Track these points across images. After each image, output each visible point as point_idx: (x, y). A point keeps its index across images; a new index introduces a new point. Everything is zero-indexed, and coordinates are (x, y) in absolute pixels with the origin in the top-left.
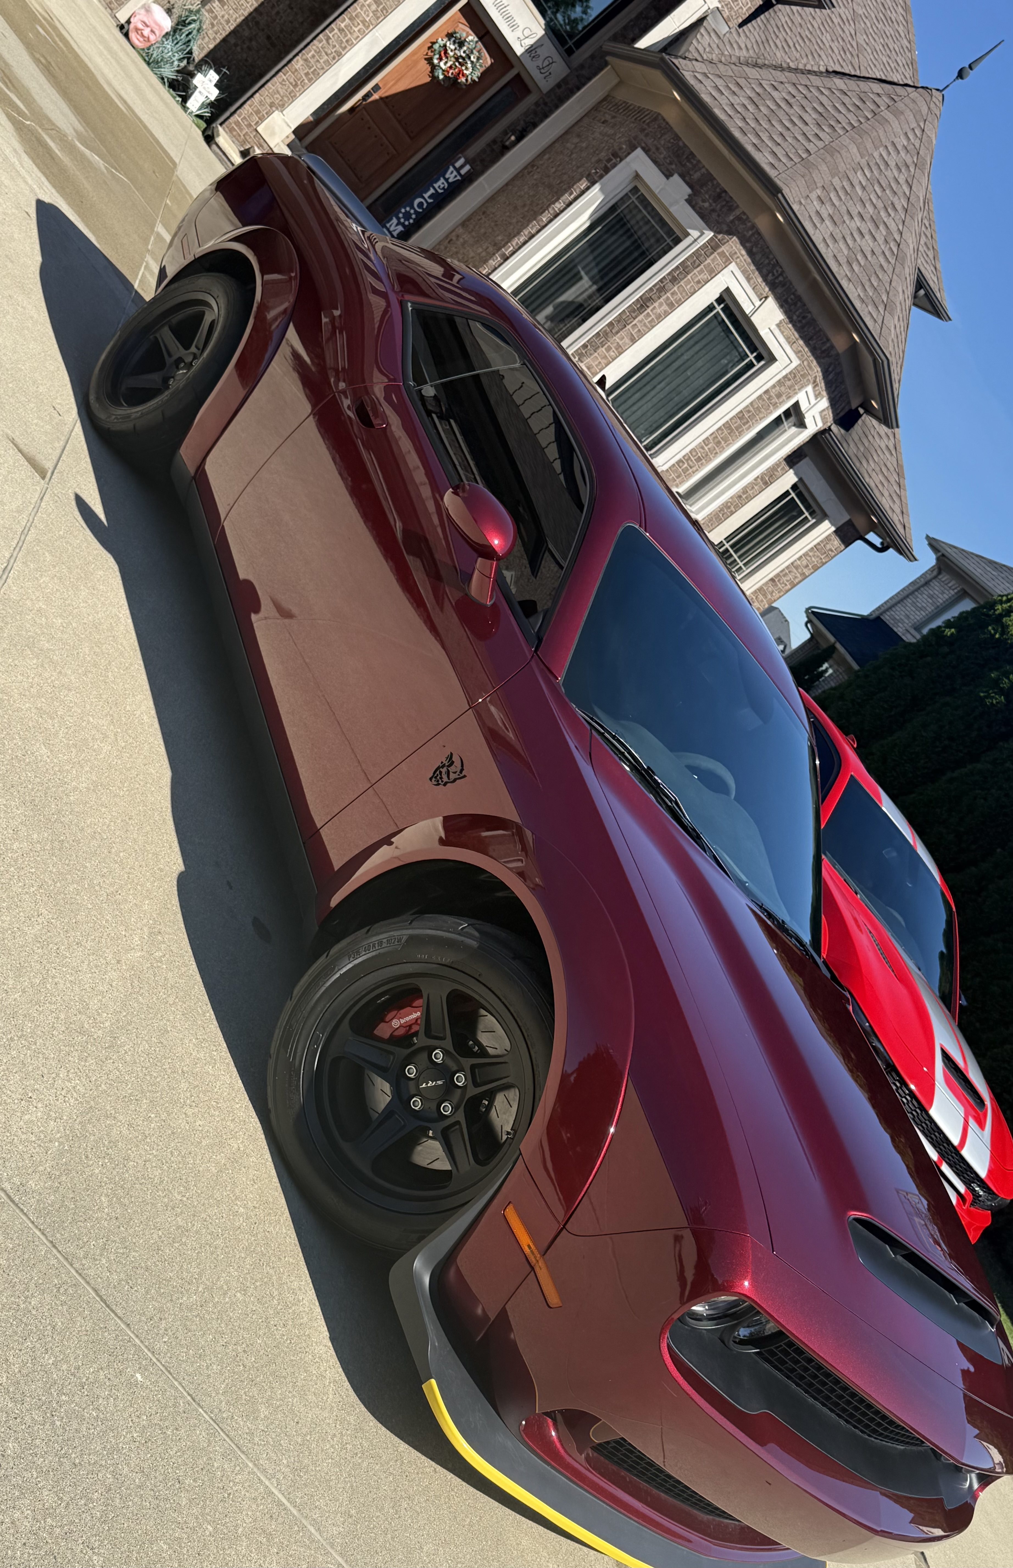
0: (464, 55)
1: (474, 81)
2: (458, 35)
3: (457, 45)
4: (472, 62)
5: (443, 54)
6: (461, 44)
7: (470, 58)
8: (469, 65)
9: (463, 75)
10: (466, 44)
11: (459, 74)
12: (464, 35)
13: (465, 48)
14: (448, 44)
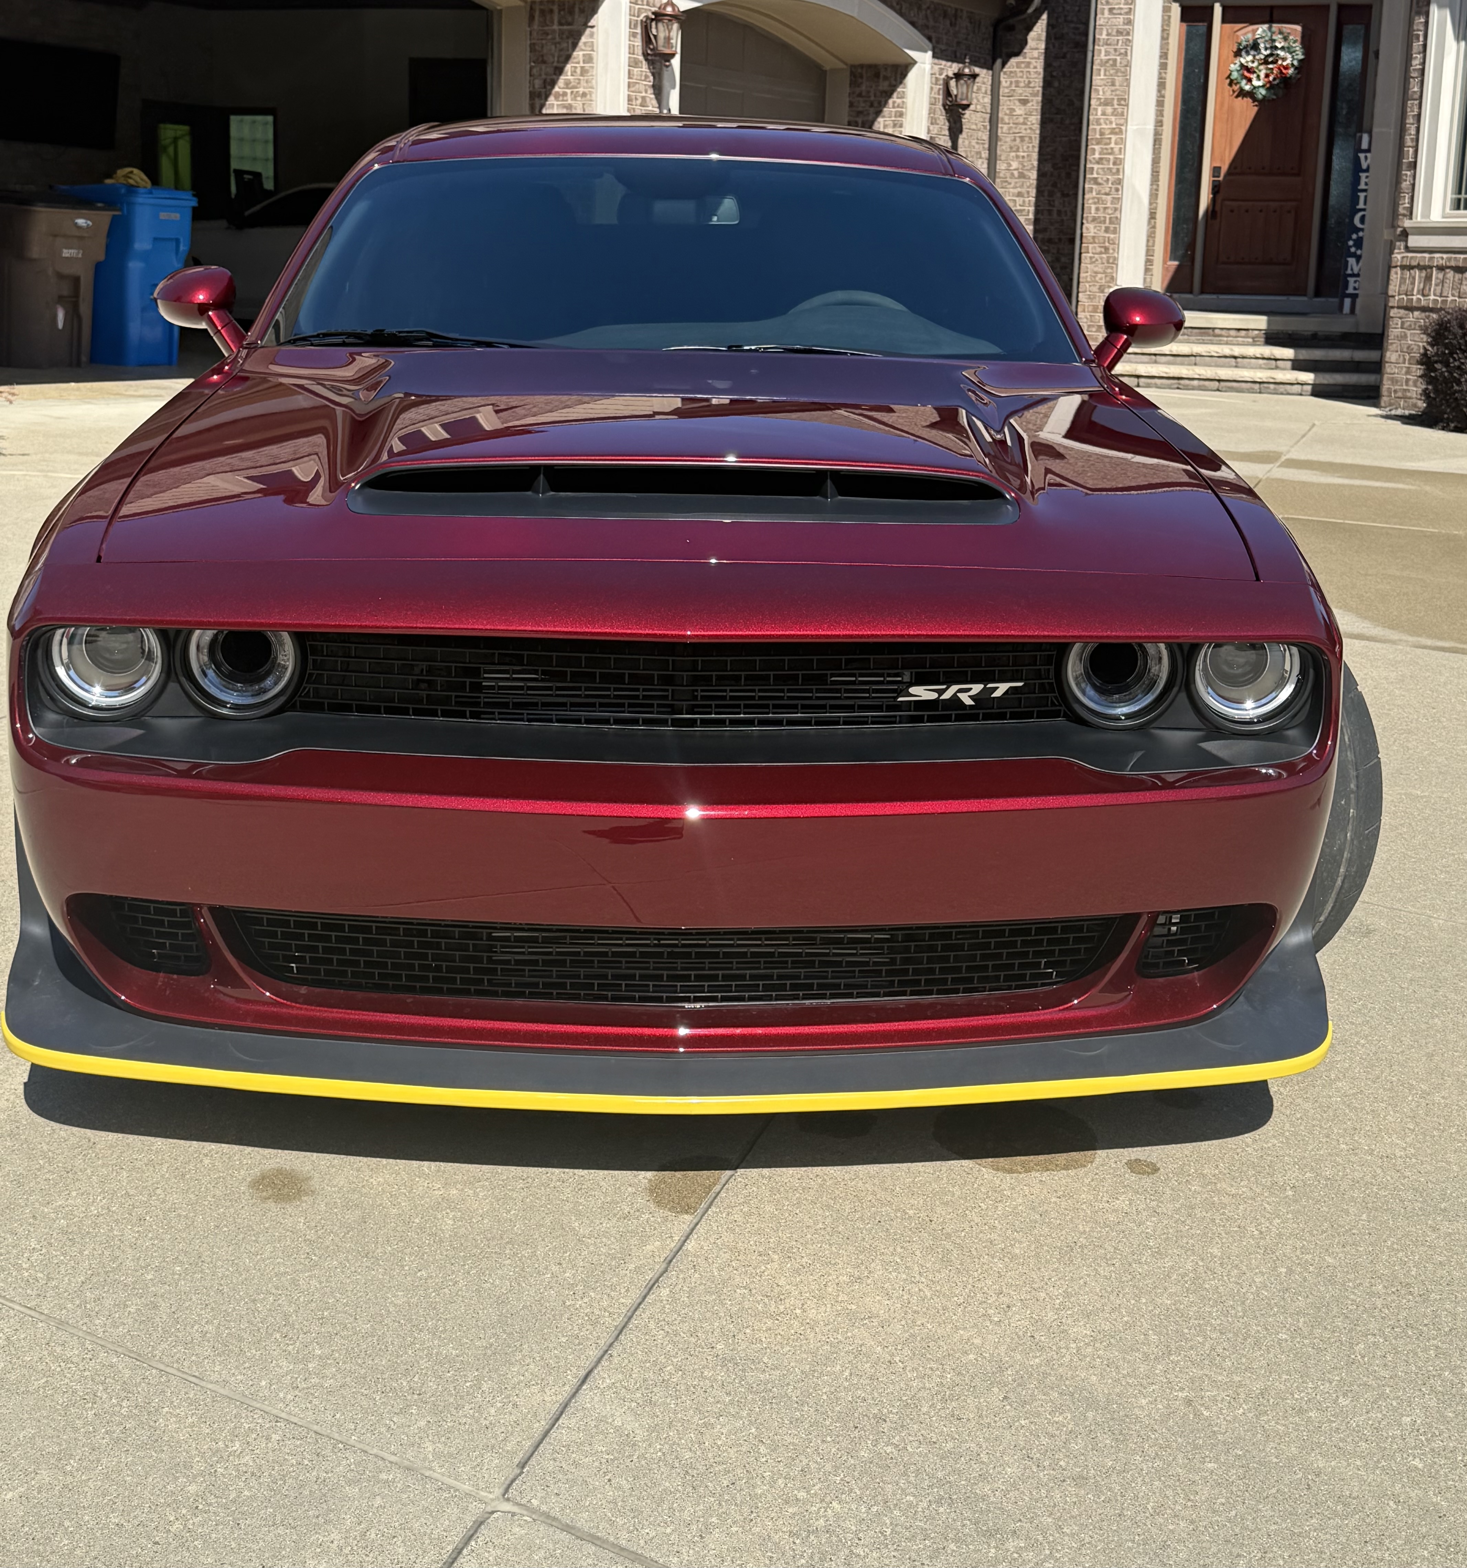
0: (1268, 52)
1: (1300, 61)
2: (1244, 43)
3: (1252, 52)
4: (1283, 48)
5: (1246, 74)
6: (1255, 46)
7: (1276, 48)
8: (1282, 53)
9: (1286, 68)
10: (1259, 41)
11: (1281, 72)
12: (1250, 36)
13: (1262, 46)
14: (1243, 61)
